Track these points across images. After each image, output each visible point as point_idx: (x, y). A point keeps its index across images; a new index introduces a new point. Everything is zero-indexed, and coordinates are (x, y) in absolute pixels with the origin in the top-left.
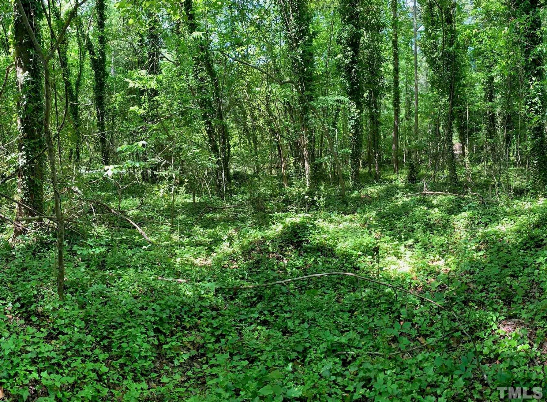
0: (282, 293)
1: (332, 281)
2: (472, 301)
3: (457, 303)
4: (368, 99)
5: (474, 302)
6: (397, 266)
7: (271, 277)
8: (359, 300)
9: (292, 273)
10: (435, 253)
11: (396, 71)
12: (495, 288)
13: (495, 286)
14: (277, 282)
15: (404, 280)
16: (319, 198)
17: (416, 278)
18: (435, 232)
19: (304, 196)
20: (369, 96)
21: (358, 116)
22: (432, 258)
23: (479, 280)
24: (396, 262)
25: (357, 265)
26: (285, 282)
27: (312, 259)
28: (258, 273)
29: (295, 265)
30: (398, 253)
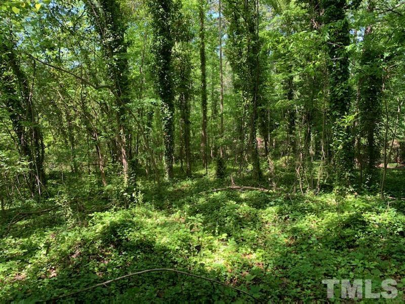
0: (104, 295)
1: (152, 277)
2: (287, 296)
3: (272, 296)
4: (180, 102)
5: (290, 297)
6: (212, 260)
7: (92, 280)
8: (179, 294)
9: (113, 273)
10: (246, 247)
11: (204, 75)
12: (310, 286)
13: (309, 283)
14: (98, 285)
15: (220, 273)
16: (137, 194)
17: (230, 271)
18: (245, 226)
19: (123, 193)
20: (181, 98)
21: (170, 117)
22: (244, 251)
23: (293, 276)
24: (212, 256)
25: (175, 259)
26: (106, 284)
27: (132, 257)
28: (78, 278)
29: (116, 264)
30: (212, 246)
